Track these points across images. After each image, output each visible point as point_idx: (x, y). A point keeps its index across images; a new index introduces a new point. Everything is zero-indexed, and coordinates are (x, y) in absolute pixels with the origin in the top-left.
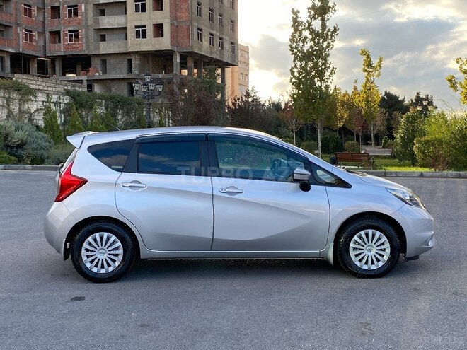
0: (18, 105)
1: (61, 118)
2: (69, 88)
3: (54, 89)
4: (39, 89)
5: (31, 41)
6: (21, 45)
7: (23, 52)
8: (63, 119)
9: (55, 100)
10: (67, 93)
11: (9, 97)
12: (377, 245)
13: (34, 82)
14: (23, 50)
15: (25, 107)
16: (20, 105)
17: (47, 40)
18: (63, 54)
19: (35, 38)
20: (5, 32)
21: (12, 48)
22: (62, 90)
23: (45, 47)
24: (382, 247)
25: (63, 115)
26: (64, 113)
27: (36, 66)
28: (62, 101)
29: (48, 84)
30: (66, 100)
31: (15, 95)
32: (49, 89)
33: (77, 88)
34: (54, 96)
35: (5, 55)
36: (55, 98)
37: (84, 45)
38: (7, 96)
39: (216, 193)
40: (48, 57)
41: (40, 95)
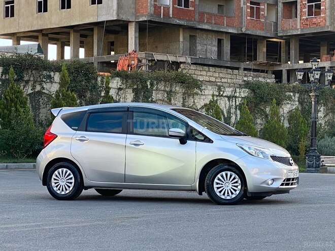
0: (181, 100)
1: (236, 116)
2: (250, 79)
3: (229, 81)
4: (210, 81)
5: (258, 17)
6: (245, 24)
7: (247, 32)
8: (239, 116)
9: (229, 94)
10: (247, 85)
11: (171, 91)
12: (232, 182)
13: (204, 73)
14: (247, 29)
15: (190, 102)
16: (184, 99)
17: (280, 14)
18: (299, 33)
19: (264, 13)
20: (225, 8)
21: (233, 27)
22: (241, 82)
23: (276, 24)
24: (236, 184)
25: (238, 112)
26: (240, 109)
27: (265, 50)
28: (237, 95)
29: (221, 75)
30: (244, 93)
31: (178, 88)
32: (223, 80)
33: (261, 79)
34: (227, 89)
35: (223, 37)
36: (228, 91)
37: (328, 19)
38: (168, 89)
39: (128, 144)
40: (281, 37)
41: (210, 87)
